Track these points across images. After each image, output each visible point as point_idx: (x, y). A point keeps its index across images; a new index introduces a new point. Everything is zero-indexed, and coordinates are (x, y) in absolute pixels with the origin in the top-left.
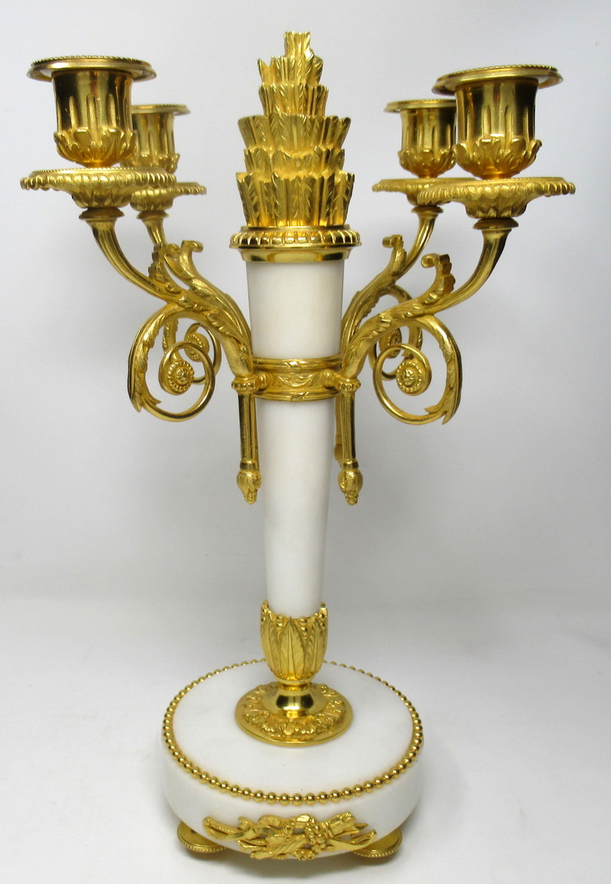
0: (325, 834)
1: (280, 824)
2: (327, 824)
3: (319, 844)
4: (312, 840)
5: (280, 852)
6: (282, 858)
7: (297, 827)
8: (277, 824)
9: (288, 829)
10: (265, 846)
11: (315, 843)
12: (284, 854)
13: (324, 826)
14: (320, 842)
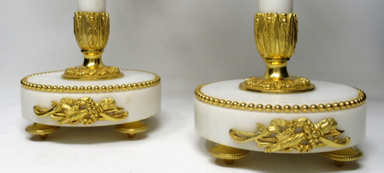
0: (318, 132)
1: (285, 125)
2: (319, 125)
3: (314, 139)
4: (309, 135)
5: (286, 146)
6: (287, 152)
7: (298, 125)
8: (283, 124)
9: (292, 127)
10: (275, 143)
11: (311, 137)
12: (289, 148)
13: (316, 127)
14: (315, 136)
